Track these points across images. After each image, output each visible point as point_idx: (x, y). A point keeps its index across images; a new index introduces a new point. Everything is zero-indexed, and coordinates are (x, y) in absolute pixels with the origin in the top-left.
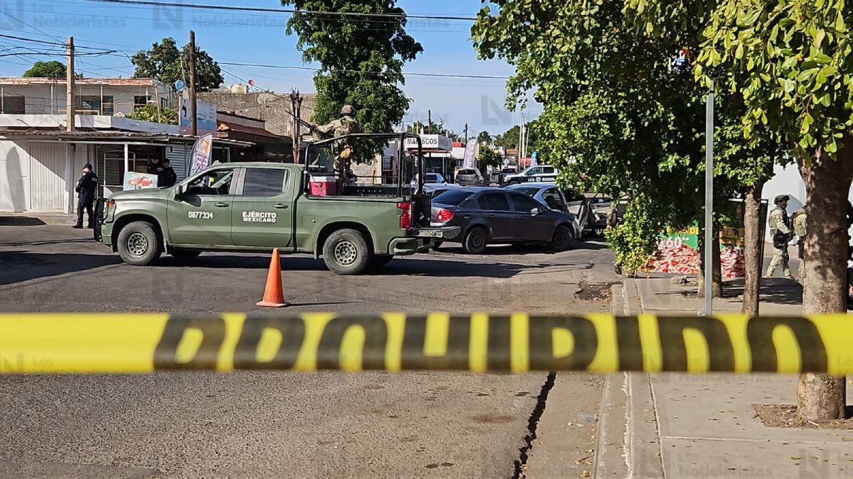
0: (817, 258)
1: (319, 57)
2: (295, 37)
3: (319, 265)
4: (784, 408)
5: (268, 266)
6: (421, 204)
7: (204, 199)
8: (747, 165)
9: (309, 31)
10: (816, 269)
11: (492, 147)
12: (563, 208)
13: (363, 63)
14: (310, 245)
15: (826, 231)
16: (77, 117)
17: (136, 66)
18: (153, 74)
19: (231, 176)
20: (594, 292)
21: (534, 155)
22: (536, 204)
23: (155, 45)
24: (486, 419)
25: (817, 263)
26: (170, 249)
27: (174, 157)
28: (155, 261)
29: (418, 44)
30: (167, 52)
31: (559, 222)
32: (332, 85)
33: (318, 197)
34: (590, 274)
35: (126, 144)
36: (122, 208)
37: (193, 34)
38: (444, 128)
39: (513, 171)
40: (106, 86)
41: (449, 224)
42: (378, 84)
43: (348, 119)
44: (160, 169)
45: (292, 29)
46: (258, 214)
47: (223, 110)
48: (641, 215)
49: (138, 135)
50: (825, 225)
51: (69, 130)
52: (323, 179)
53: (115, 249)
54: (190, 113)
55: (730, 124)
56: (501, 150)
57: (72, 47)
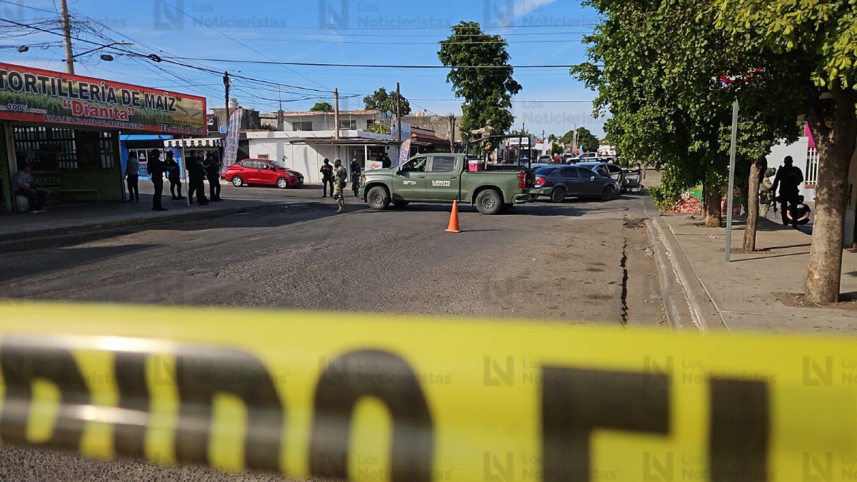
0: (826, 203)
1: (464, 95)
2: (451, 84)
3: (474, 210)
4: (794, 295)
5: (451, 211)
6: (530, 174)
7: (411, 174)
8: (754, 146)
9: (459, 80)
10: (824, 209)
11: (557, 143)
12: (609, 176)
13: (489, 97)
14: (469, 199)
15: (834, 185)
16: (340, 131)
17: (366, 104)
18: (375, 108)
19: (425, 161)
20: (634, 224)
21: (581, 147)
22: (593, 174)
23: (375, 92)
24: (596, 297)
25: (826, 205)
26: (394, 201)
27: (390, 152)
28: (386, 208)
29: (520, 85)
30: (381, 95)
31: (607, 184)
32: (472, 110)
33: (473, 172)
34: (628, 214)
35: (366, 145)
36: (368, 179)
37: (398, 84)
38: (529, 133)
39: (570, 156)
40: (352, 115)
41: (544, 186)
42: (497, 109)
43: (490, 128)
44: (384, 159)
45: (450, 79)
46: (440, 182)
47: (413, 126)
48: (672, 178)
49: (372, 141)
50: (833, 182)
51: (336, 139)
52: (476, 162)
53: (366, 201)
54: (397, 128)
55: (743, 121)
56: (562, 145)
57: (337, 93)
